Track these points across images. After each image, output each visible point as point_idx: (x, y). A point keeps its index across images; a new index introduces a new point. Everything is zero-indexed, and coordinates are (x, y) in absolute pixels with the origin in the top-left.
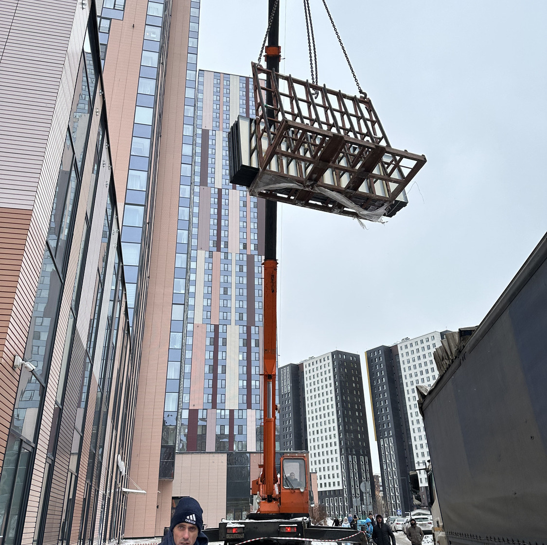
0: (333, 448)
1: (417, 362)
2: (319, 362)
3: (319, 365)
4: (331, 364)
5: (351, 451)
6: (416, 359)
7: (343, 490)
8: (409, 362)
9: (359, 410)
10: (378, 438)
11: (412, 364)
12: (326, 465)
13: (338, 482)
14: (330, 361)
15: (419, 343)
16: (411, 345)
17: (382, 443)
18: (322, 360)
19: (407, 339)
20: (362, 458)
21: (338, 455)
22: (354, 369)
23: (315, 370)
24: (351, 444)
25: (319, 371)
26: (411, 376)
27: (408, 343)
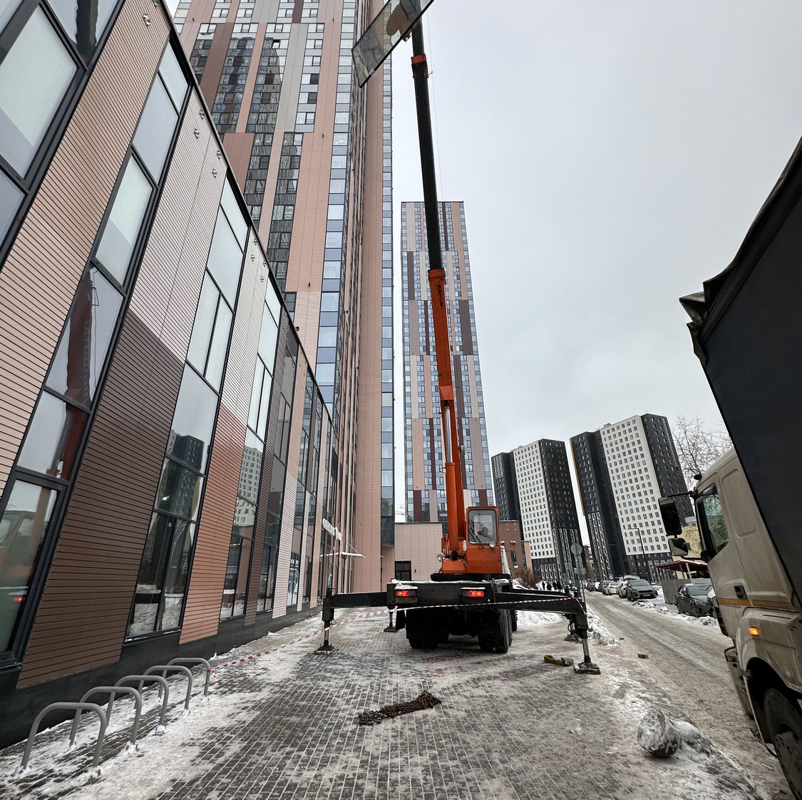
0: (545, 523)
1: (620, 445)
2: (527, 450)
3: (527, 452)
4: (539, 452)
5: (561, 524)
6: (619, 442)
7: (555, 558)
8: (611, 445)
9: (567, 490)
10: (586, 514)
11: (614, 447)
12: (539, 537)
13: (551, 551)
14: (538, 448)
15: (621, 427)
16: (613, 430)
17: (590, 518)
18: (530, 448)
19: (609, 425)
20: (572, 531)
21: (550, 528)
22: (560, 454)
23: (524, 457)
24: (561, 519)
25: (528, 458)
26: (614, 457)
27: (610, 428)
